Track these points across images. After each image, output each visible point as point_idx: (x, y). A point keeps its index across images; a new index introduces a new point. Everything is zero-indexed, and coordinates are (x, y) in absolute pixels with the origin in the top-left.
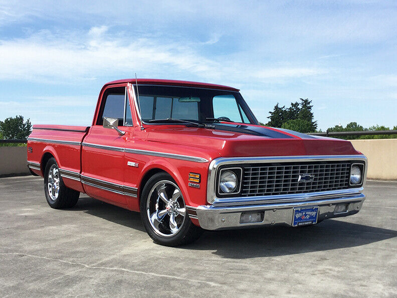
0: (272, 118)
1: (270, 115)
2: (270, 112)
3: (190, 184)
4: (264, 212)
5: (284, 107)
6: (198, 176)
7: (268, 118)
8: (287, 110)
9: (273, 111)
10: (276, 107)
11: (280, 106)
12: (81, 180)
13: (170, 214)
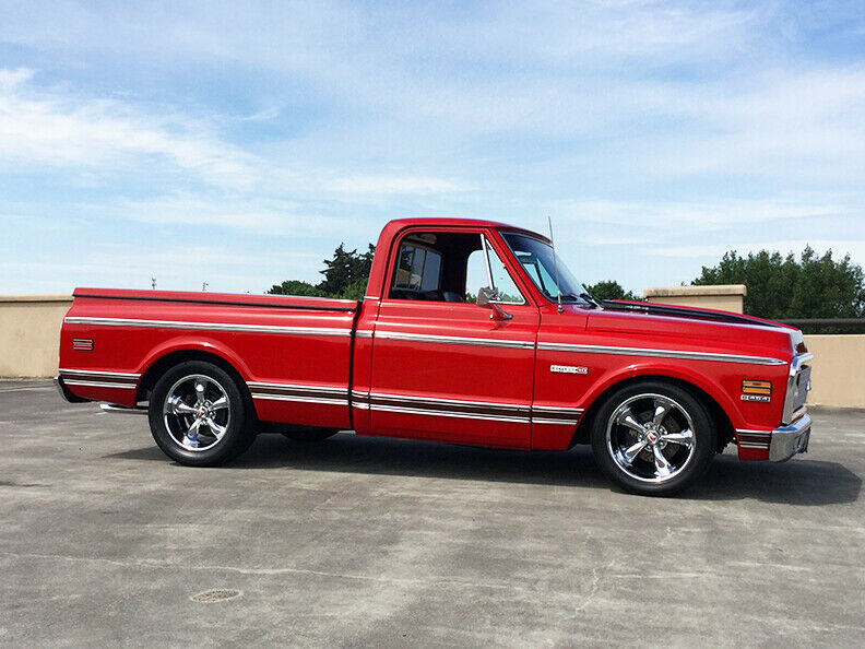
0: (330, 274)
1: (326, 267)
2: (326, 262)
5: (354, 252)
7: (322, 272)
8: (361, 258)
9: (332, 259)
10: (339, 252)
11: (346, 250)
12: (350, 403)
13: (652, 448)
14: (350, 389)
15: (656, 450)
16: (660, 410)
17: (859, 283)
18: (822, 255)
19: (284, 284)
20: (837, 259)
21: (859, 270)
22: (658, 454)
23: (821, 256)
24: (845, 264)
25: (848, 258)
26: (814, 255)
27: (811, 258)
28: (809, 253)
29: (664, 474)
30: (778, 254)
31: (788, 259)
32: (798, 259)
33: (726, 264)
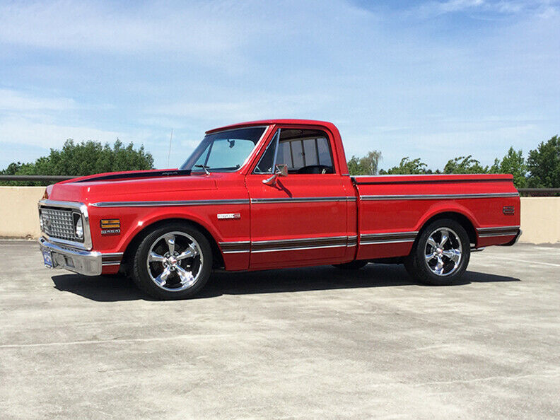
17: (151, 165)
18: (127, 145)
20: (136, 148)
21: (150, 157)
23: (126, 147)
24: (141, 153)
25: (142, 149)
26: (122, 146)
27: (120, 148)
28: (118, 143)
30: (100, 144)
31: (106, 147)
32: (112, 148)
33: (67, 149)
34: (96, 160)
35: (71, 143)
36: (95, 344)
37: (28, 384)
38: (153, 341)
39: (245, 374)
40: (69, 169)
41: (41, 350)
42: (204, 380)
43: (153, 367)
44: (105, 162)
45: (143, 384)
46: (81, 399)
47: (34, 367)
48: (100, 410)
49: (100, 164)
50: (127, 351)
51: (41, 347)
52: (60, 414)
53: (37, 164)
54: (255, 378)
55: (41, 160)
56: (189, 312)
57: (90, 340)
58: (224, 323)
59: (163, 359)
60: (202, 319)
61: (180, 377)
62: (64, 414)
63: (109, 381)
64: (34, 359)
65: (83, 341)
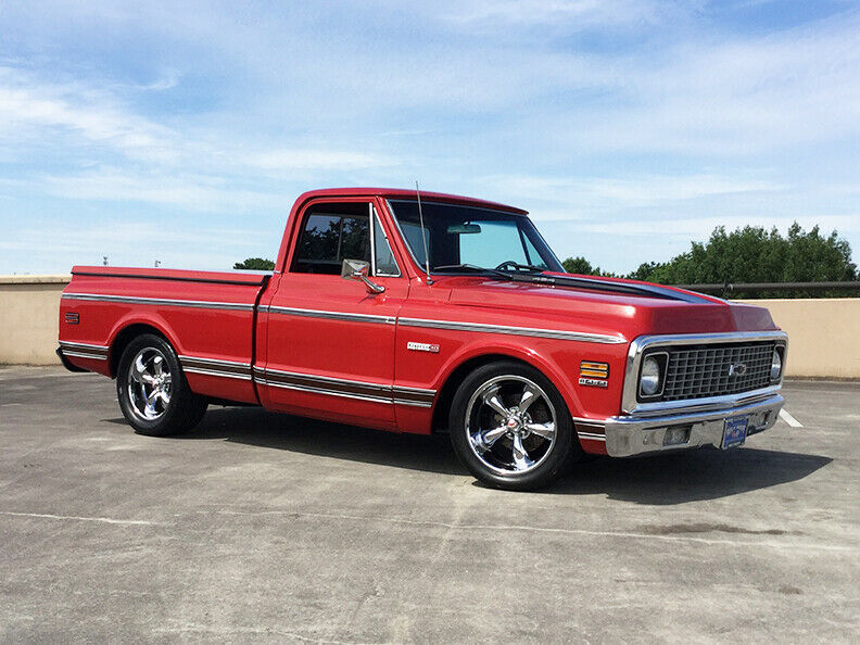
3: (582, 381)
4: (691, 427)
5: (314, 230)
6: (604, 367)
12: (253, 378)
13: (513, 435)
14: (253, 363)
15: (516, 438)
16: (527, 395)
17: (846, 258)
18: (809, 230)
19: (247, 262)
20: (824, 234)
21: (845, 246)
22: (517, 444)
23: (808, 232)
24: (831, 240)
25: (835, 235)
26: (801, 231)
27: (798, 234)
28: (796, 229)
29: (522, 466)
30: (762, 230)
31: (773, 234)
32: (784, 235)
33: (715, 240)
34: (758, 255)
35: (722, 231)
36: (634, 538)
37: (514, 585)
38: (717, 545)
39: (837, 618)
40: (719, 271)
41: (556, 538)
42: (763, 616)
43: (696, 584)
44: (772, 257)
45: (666, 609)
46: (569, 617)
47: (535, 562)
48: (586, 637)
49: (764, 260)
50: (673, 555)
51: (558, 533)
52: (530, 634)
53: (673, 264)
54: (850, 625)
55: (680, 259)
56: (804, 503)
57: (629, 531)
58: (851, 526)
59: (719, 574)
60: (817, 518)
61: (729, 607)
62: (536, 635)
63: (623, 596)
64: (541, 550)
65: (619, 531)
